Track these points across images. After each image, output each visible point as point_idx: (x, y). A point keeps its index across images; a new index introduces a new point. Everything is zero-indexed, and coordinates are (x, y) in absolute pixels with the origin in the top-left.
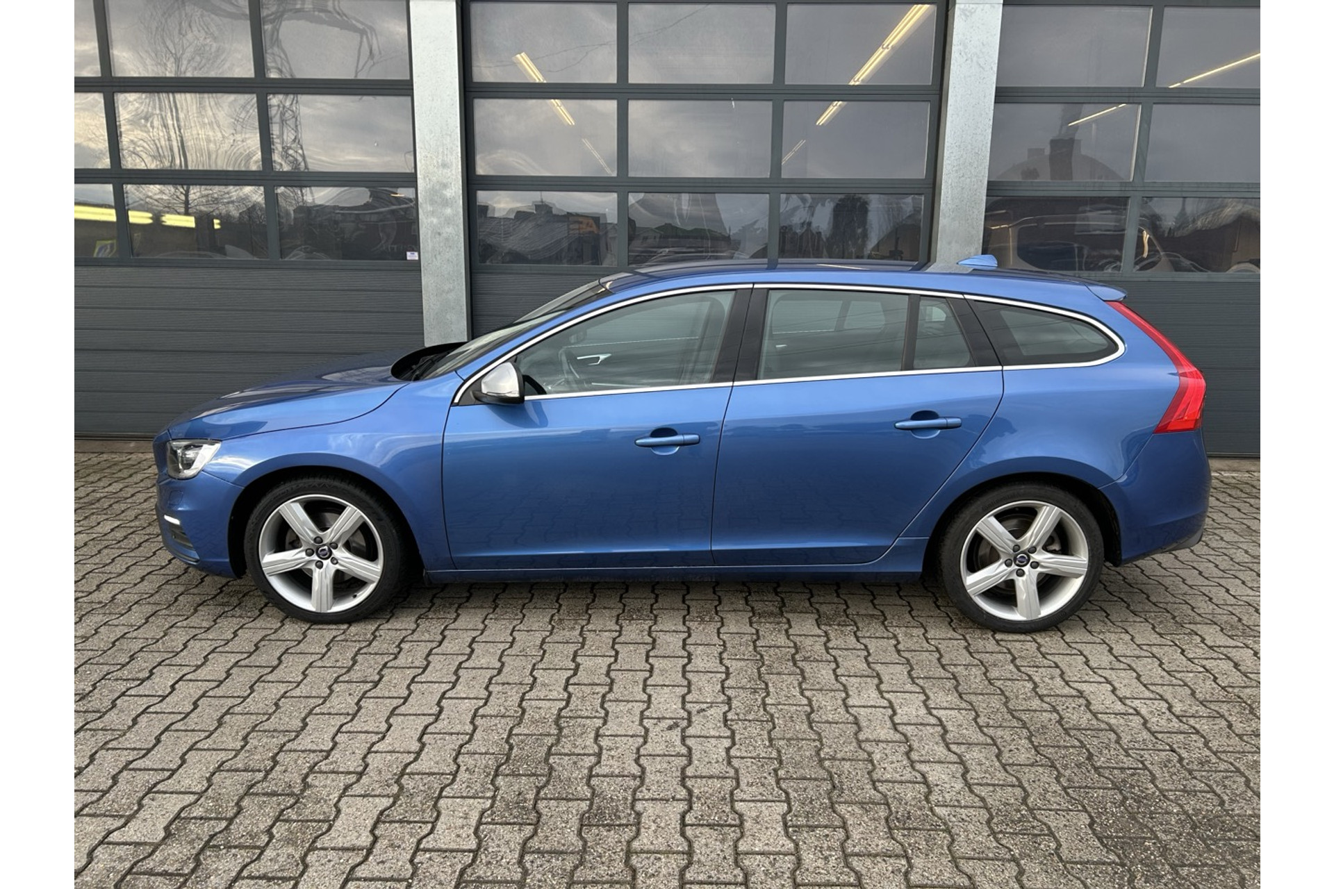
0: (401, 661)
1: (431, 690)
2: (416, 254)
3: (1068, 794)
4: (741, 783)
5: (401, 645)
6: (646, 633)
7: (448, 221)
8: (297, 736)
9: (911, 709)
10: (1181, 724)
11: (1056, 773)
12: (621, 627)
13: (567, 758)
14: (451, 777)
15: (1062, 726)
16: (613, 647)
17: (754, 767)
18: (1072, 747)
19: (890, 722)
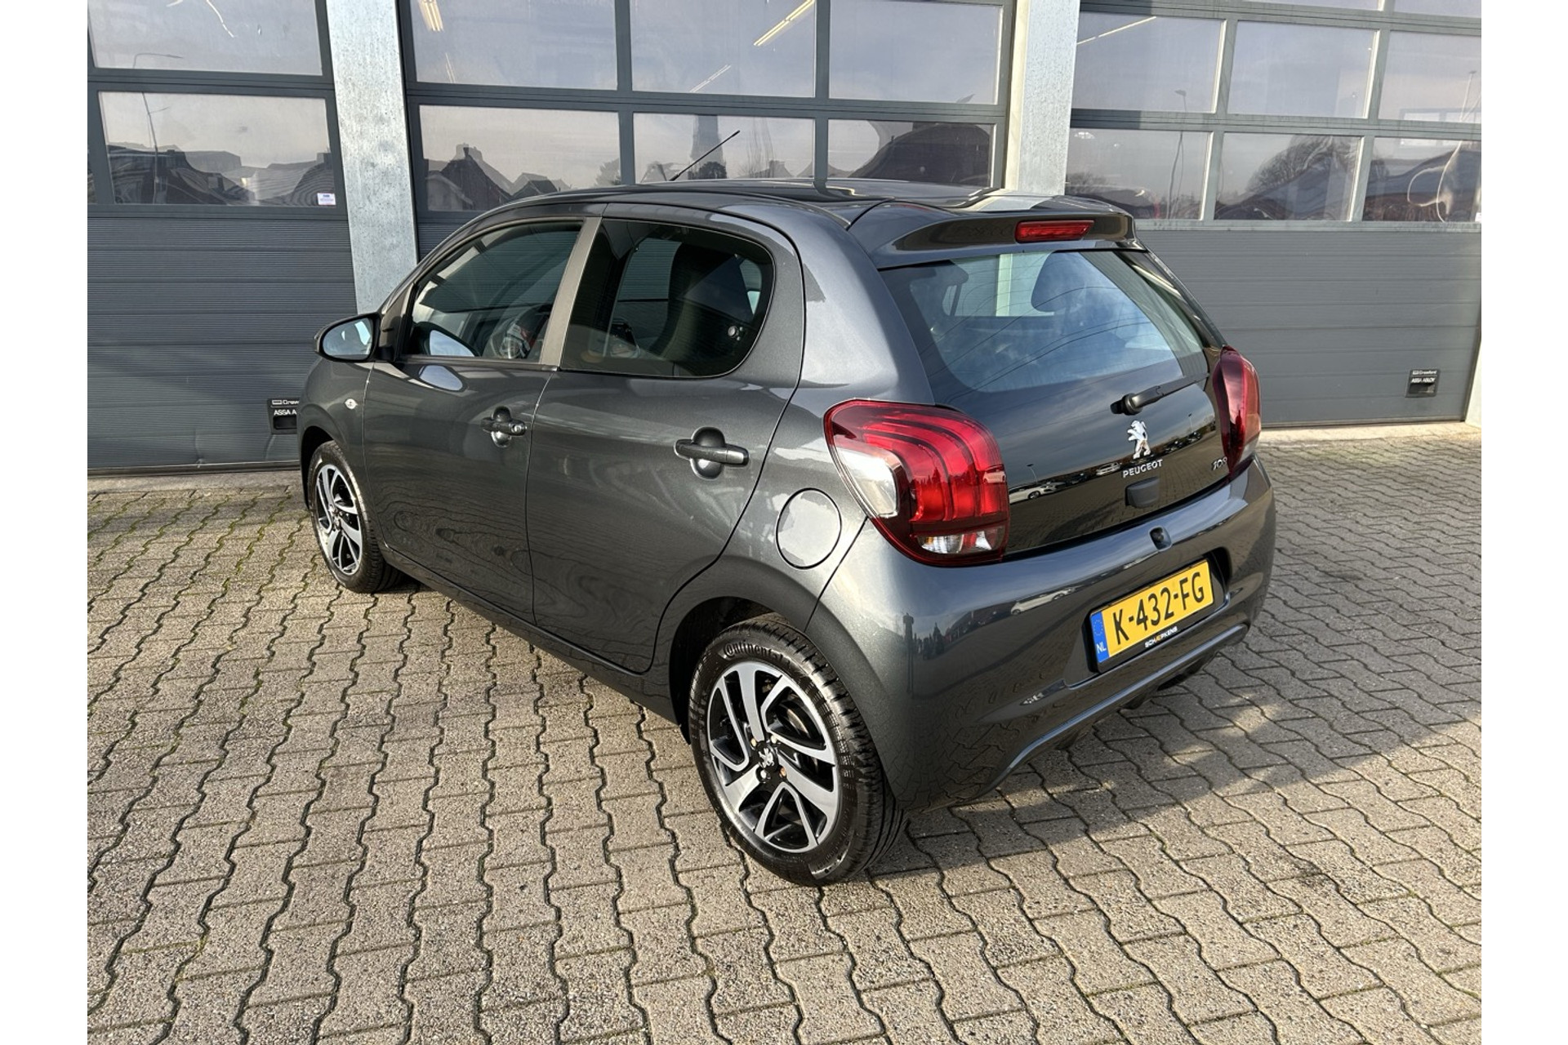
1: (635, 806)
2: (336, 195)
7: (386, 146)
19: (1234, 768)
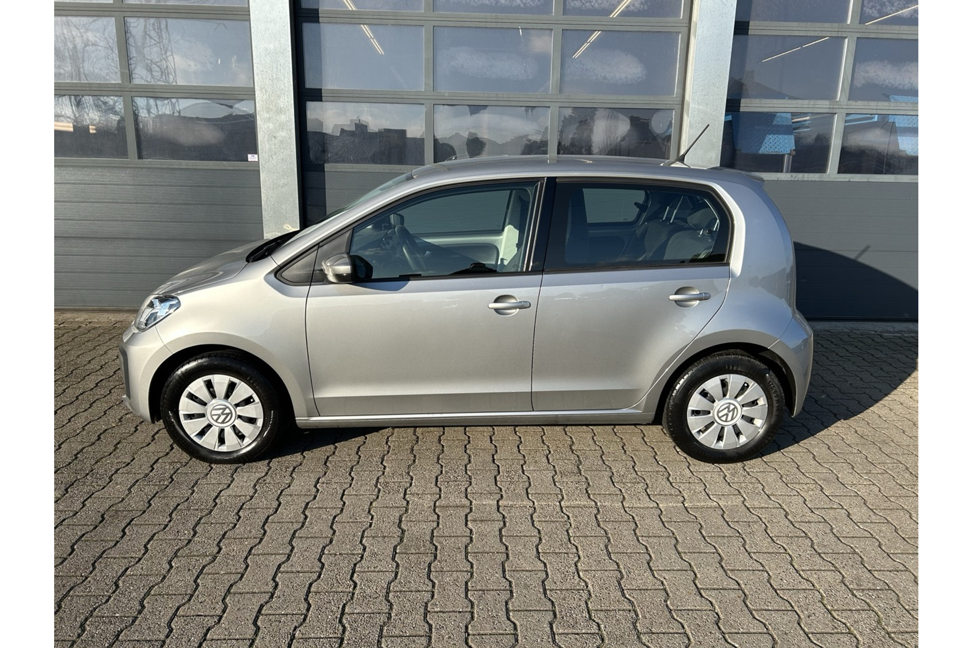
2: (256, 156)
7: (282, 126)
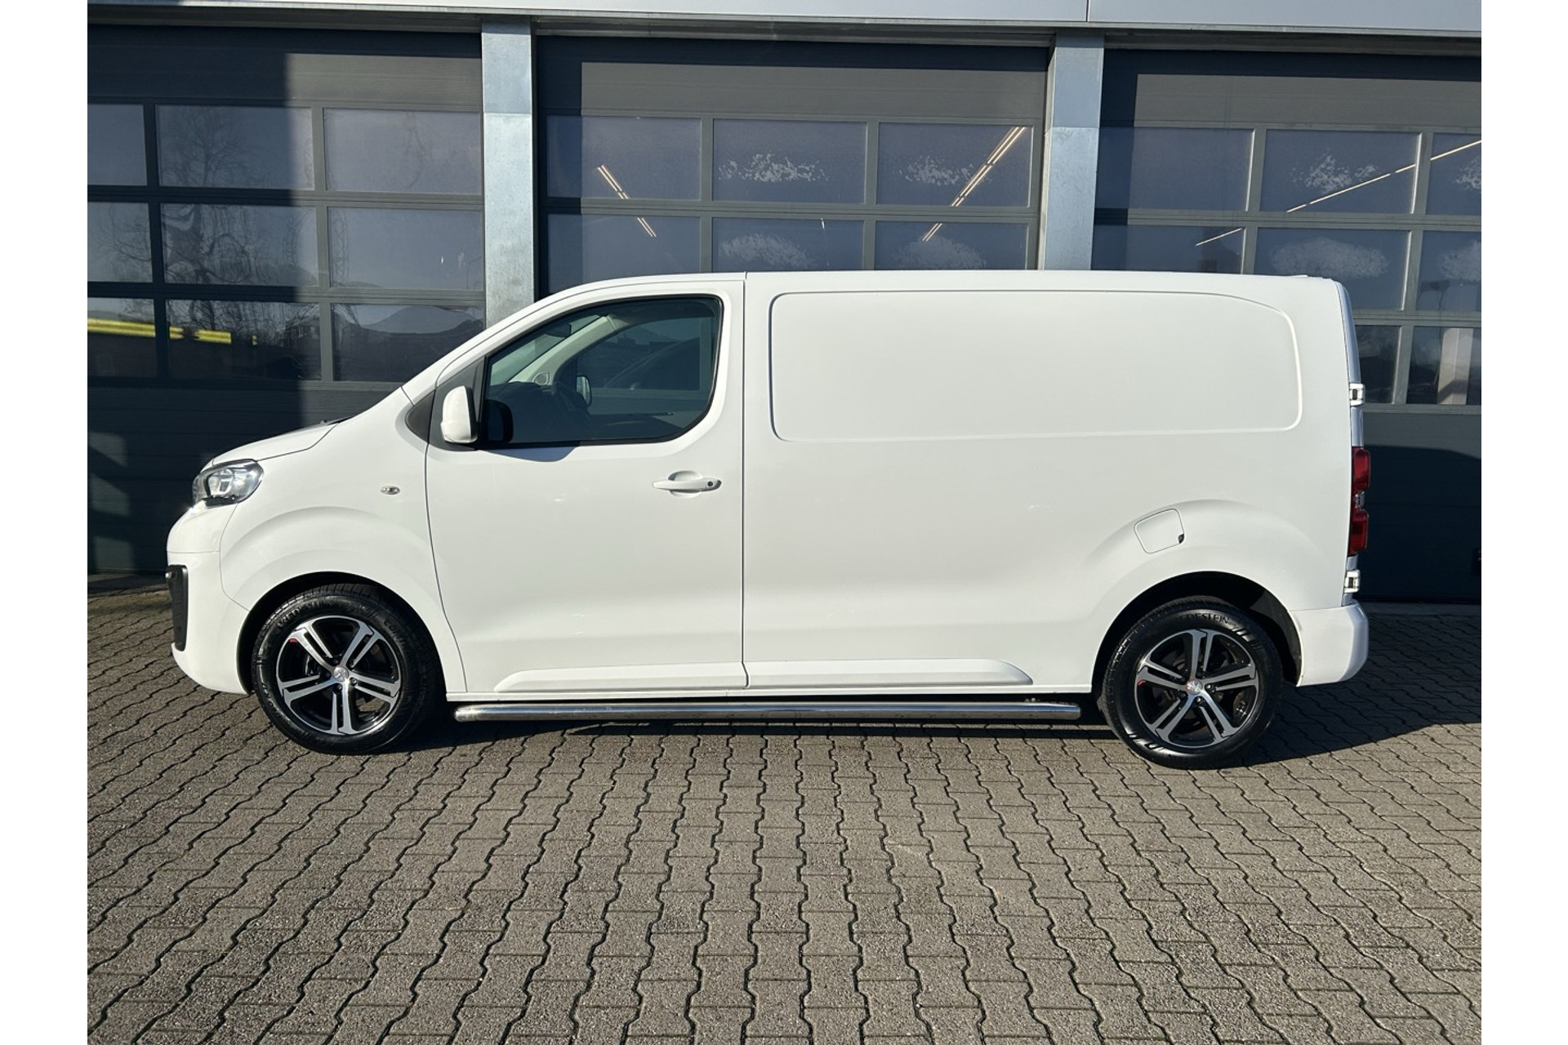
0: (465, 790)
3: (1130, 906)
4: (809, 899)
5: (466, 777)
6: (722, 765)
8: (360, 858)
9: (984, 833)
10: (1253, 846)
11: (1122, 888)
12: (695, 760)
13: (637, 876)
14: (519, 894)
15: (1135, 848)
16: (686, 778)
17: (824, 883)
18: (1142, 866)
19: (964, 844)
